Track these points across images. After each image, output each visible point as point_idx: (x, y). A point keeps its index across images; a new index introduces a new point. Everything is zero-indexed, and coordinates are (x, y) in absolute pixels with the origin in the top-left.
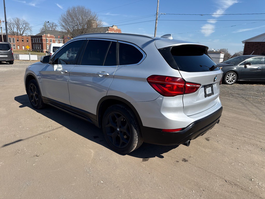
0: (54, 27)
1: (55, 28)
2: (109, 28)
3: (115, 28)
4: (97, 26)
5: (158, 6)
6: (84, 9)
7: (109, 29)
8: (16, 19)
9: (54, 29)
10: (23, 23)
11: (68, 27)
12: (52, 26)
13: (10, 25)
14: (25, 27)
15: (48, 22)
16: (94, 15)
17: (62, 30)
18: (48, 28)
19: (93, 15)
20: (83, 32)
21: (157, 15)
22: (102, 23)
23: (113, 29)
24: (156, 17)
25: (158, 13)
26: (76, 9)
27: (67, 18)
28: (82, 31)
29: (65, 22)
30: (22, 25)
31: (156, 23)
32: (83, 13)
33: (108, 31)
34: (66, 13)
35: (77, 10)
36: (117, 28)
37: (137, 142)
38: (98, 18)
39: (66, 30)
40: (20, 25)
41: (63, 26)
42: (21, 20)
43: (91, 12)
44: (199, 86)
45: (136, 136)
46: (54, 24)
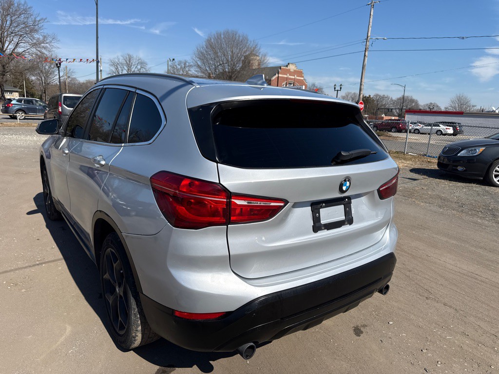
0: (187, 69)
1: (189, 70)
2: (281, 68)
3: (292, 68)
4: (259, 65)
5: (371, 24)
6: (235, 35)
7: (280, 70)
8: (127, 56)
9: (187, 73)
10: (137, 62)
11: (207, 68)
12: (183, 66)
13: (116, 66)
14: (140, 69)
15: (174, 60)
16: (254, 46)
17: (196, 73)
18: (177, 70)
19: (251, 45)
20: (233, 76)
21: (367, 42)
22: (268, 58)
23: (289, 71)
24: (366, 45)
25: (369, 38)
26: (222, 36)
27: (206, 52)
28: (230, 74)
29: (202, 60)
30: (135, 66)
31: (365, 56)
32: (234, 41)
33: (278, 74)
34: (204, 43)
35: (224, 38)
36: (295, 69)
37: (140, 328)
38: (260, 51)
39: (204, 73)
40: (133, 66)
41: (199, 66)
42: (135, 57)
43: (247, 40)
44: (282, 204)
45: (135, 314)
46: (187, 64)
